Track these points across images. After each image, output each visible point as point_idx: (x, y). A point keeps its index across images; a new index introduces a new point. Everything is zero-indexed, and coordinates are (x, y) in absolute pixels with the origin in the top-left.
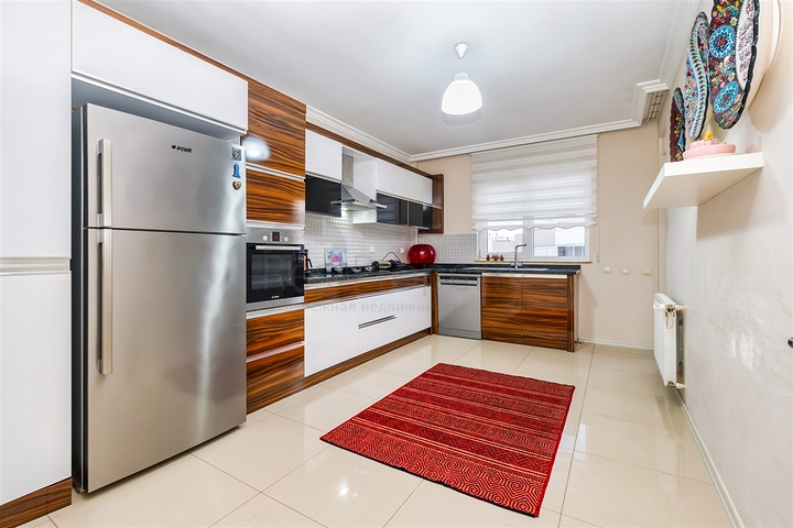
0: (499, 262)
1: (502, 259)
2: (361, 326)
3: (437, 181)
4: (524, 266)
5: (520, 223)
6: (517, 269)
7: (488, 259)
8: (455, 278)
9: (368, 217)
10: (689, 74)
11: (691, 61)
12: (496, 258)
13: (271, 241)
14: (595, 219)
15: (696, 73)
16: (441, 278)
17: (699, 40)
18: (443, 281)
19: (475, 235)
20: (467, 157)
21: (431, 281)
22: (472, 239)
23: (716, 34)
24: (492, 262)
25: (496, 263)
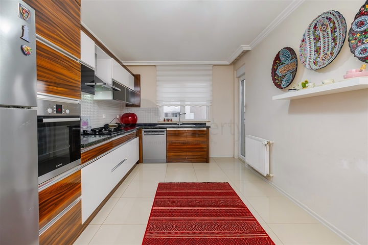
0: (170, 122)
1: (171, 120)
2: (113, 170)
3: (137, 79)
4: (183, 124)
5: (179, 103)
6: (180, 126)
7: (164, 120)
8: (152, 132)
9: (108, 96)
10: (303, 41)
11: (306, 35)
12: (168, 120)
13: (55, 114)
14: (211, 103)
15: (307, 41)
16: (145, 132)
17: (316, 25)
18: (146, 133)
19: (158, 109)
20: (154, 67)
21: (139, 135)
22: (156, 110)
23: (359, 19)
24: (166, 122)
25: (168, 122)
